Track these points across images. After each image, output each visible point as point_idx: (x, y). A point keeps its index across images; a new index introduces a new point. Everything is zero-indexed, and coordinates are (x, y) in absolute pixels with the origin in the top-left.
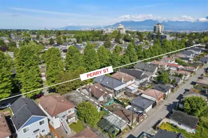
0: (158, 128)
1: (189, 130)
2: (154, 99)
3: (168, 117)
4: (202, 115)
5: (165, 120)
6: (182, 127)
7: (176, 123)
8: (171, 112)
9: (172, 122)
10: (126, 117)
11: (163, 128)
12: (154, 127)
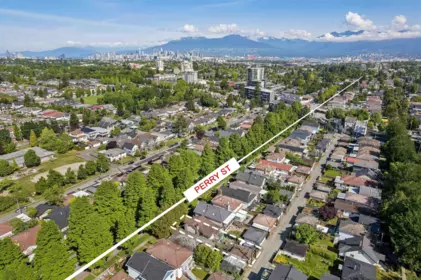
0: (275, 262)
1: (301, 259)
2: (266, 229)
3: (281, 248)
4: (310, 242)
5: (280, 252)
6: (294, 257)
7: (289, 254)
8: (285, 242)
9: (286, 253)
10: (244, 255)
11: (278, 261)
12: (271, 261)
